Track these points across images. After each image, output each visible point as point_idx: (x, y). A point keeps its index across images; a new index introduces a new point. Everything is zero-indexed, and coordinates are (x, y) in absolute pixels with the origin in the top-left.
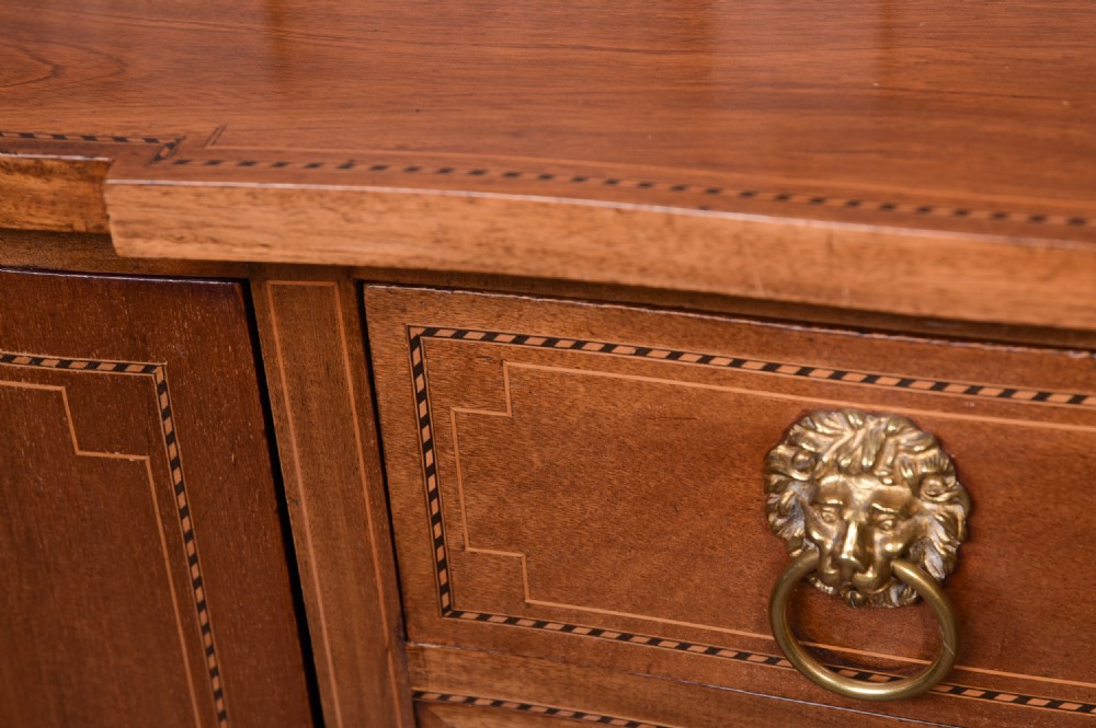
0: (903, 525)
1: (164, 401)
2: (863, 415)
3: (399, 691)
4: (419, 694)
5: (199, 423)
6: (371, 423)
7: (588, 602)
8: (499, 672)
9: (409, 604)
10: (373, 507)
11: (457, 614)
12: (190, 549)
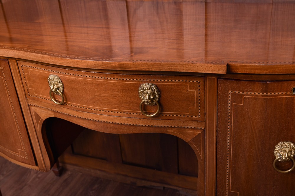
0: (57, 86)
1: (3, 71)
2: (53, 75)
4: (28, 104)
5: (6, 74)
6: (20, 74)
7: (39, 94)
9: (26, 94)
10: (21, 83)
11: (30, 95)
12: (7, 87)
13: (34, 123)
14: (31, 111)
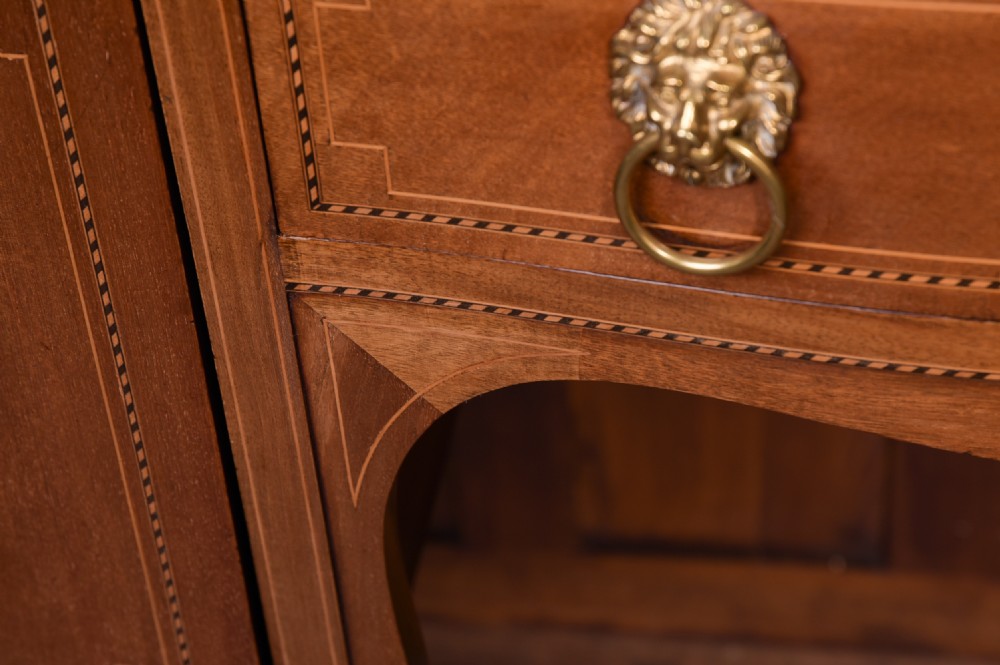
0: (737, 104)
1: (39, 2)
3: (273, 283)
4: (292, 286)
5: (74, 21)
6: (237, 19)
7: (447, 192)
8: (365, 262)
9: (280, 199)
10: (243, 104)
11: (325, 208)
12: (71, 147)
13: (324, 441)
14: (311, 349)
